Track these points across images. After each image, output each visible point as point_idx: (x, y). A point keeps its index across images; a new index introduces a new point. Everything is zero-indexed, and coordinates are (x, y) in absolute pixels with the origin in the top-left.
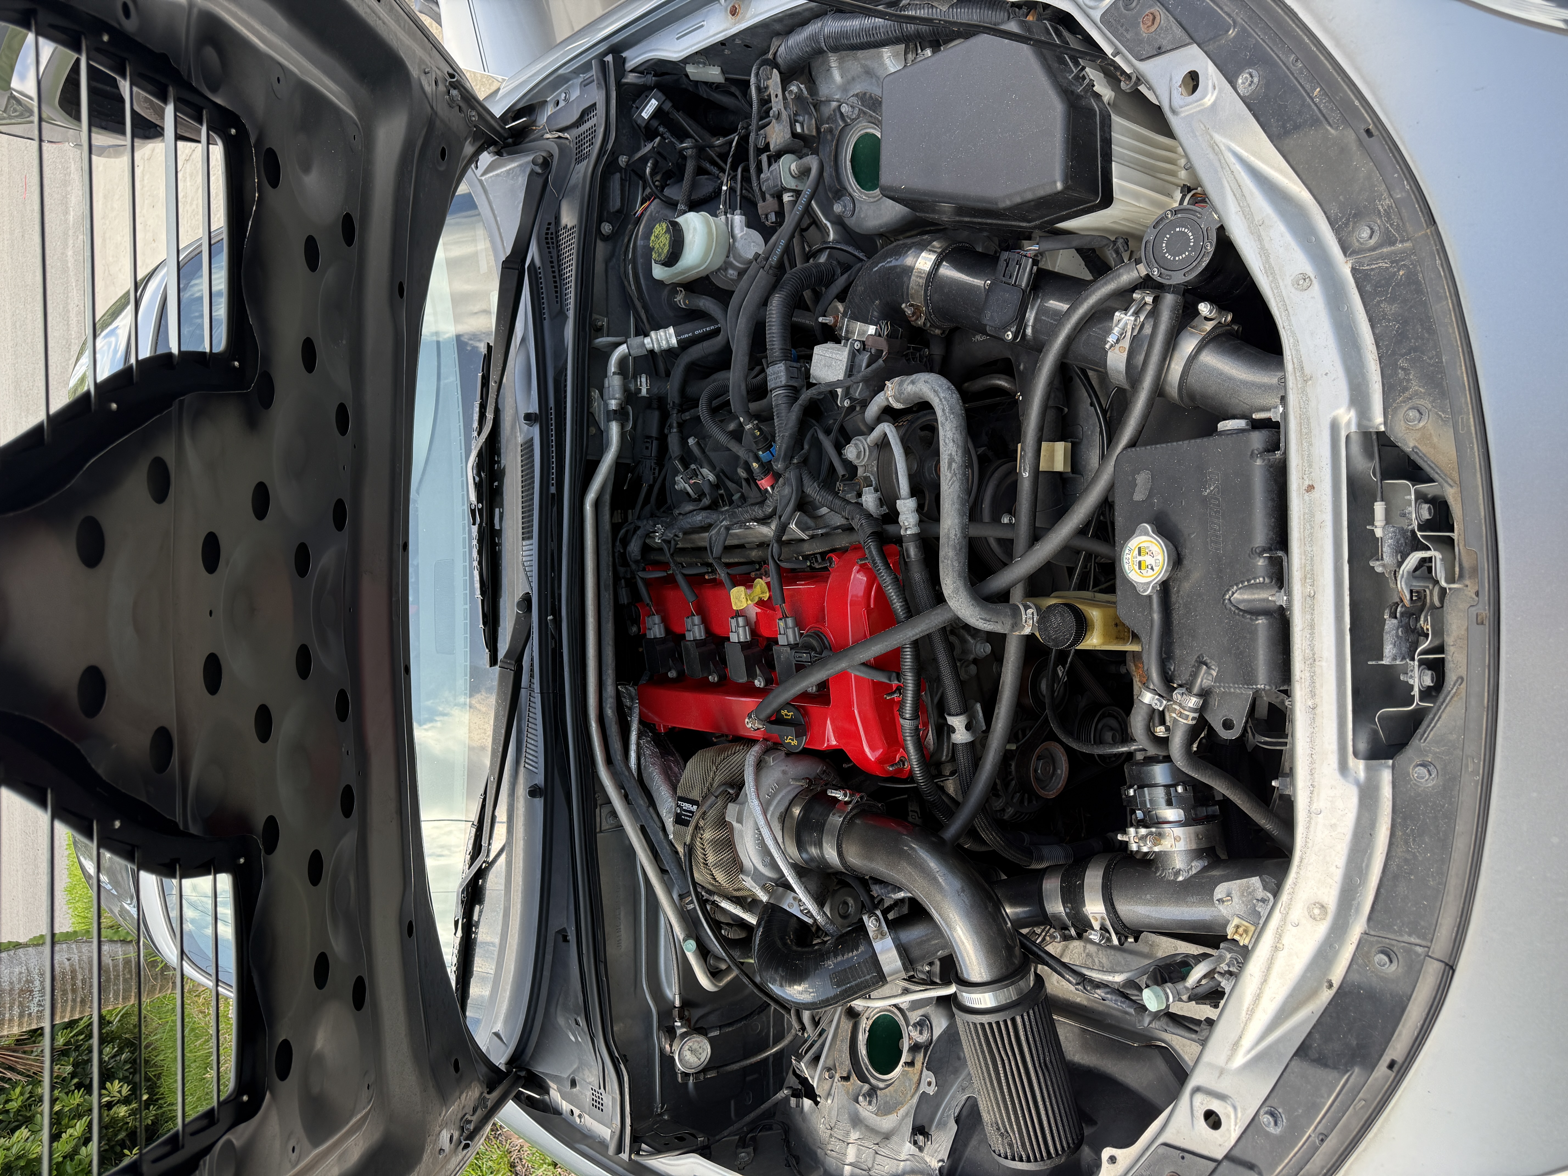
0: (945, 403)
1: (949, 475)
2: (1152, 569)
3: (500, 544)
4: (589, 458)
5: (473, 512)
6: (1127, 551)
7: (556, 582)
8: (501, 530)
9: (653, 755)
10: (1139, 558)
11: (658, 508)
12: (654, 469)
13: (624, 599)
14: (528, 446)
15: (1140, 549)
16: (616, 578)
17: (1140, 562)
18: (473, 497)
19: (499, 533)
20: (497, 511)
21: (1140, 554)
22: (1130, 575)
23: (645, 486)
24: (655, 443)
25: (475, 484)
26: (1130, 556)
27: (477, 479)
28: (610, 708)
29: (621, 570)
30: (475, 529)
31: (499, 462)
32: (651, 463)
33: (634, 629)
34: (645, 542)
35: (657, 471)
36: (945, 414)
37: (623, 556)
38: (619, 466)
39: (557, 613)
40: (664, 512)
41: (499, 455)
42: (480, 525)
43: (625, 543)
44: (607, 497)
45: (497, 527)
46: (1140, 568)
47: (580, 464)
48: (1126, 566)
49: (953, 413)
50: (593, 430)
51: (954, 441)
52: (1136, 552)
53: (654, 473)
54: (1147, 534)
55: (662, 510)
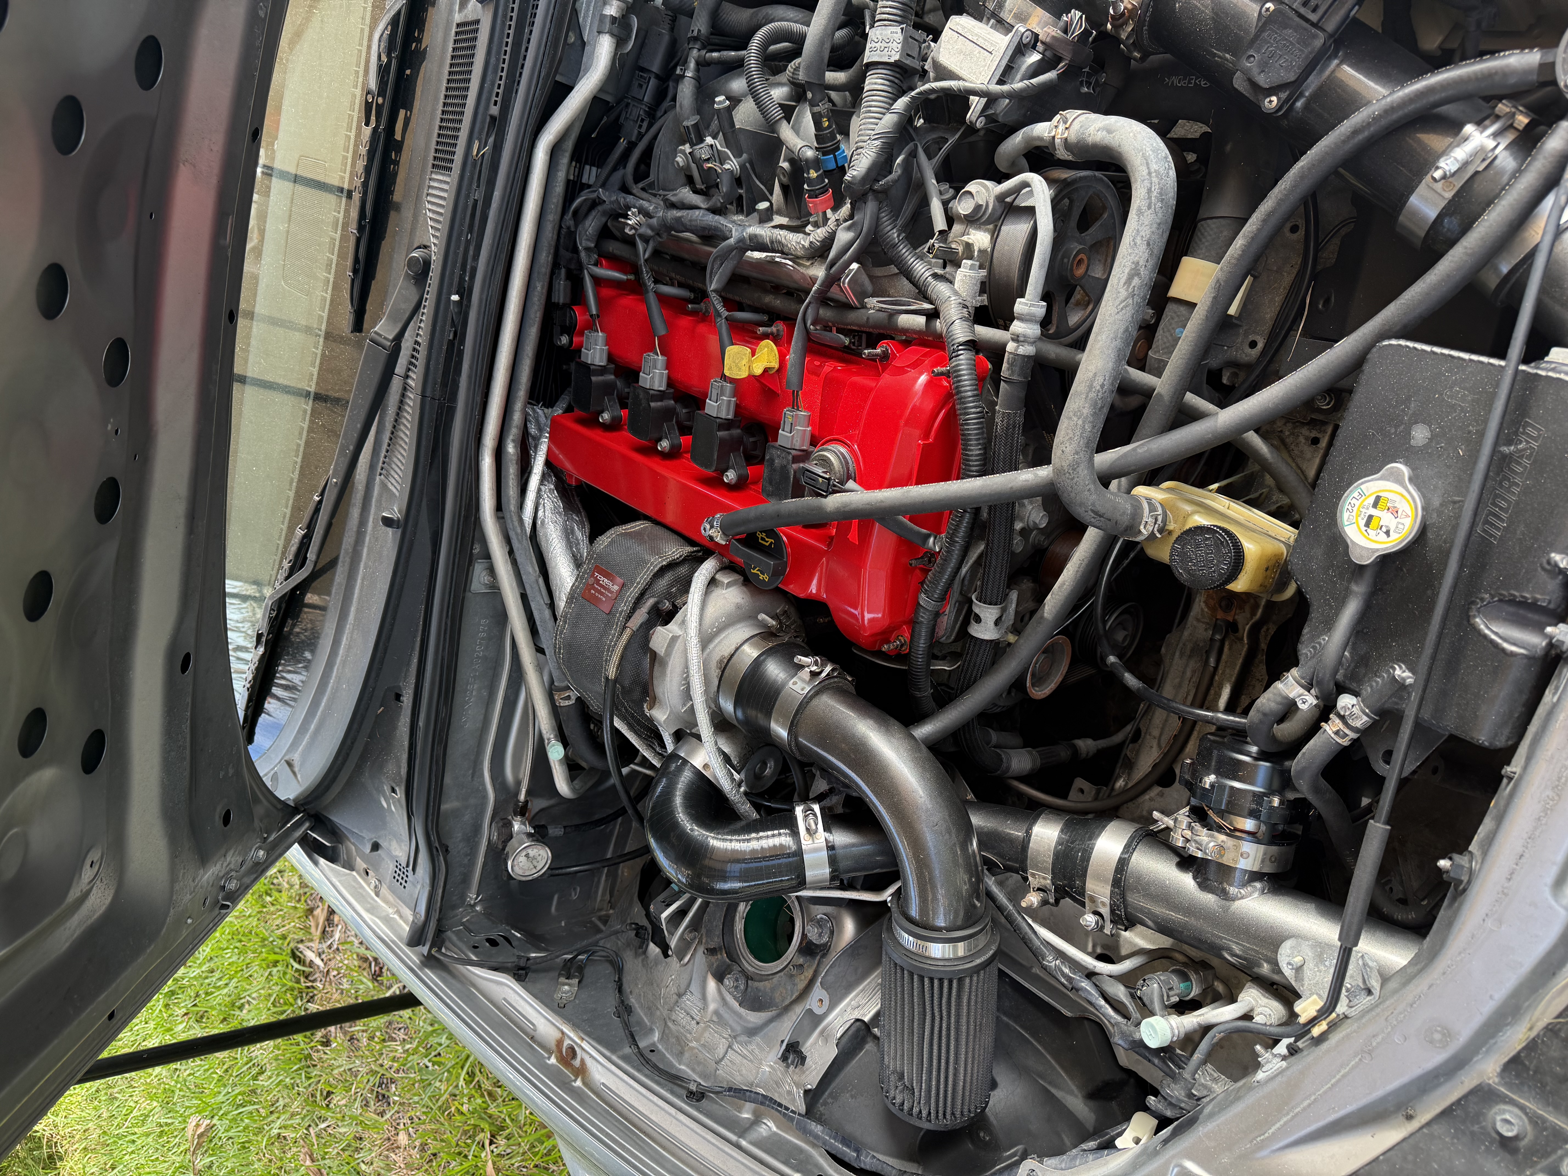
0: (1155, 180)
1: (1123, 293)
2: (1388, 533)
3: (397, 163)
4: (558, 78)
5: (368, 106)
6: (1356, 494)
7: (472, 248)
8: (402, 142)
9: (555, 510)
10: (1372, 511)
11: (637, 181)
12: (642, 121)
13: (561, 296)
14: (467, 30)
15: (1378, 498)
16: (555, 265)
17: (1370, 517)
18: (373, 84)
19: (398, 147)
20: (402, 113)
21: (1375, 505)
22: (1346, 528)
23: (623, 143)
24: (653, 82)
25: (380, 67)
26: (1357, 503)
27: (384, 59)
28: (513, 441)
29: (565, 254)
30: (367, 131)
31: (419, 41)
32: (638, 111)
33: (564, 340)
34: (606, 225)
35: (645, 125)
36: (1150, 198)
37: (572, 235)
38: (596, 103)
39: (465, 292)
40: (643, 189)
41: (422, 31)
42: (375, 130)
43: (579, 216)
44: (569, 145)
45: (398, 137)
46: (1367, 525)
47: (544, 85)
48: (1346, 515)
49: (1162, 201)
50: (572, 39)
51: (1148, 244)
52: (1371, 500)
53: (640, 126)
54: (1399, 481)
55: (641, 185)
